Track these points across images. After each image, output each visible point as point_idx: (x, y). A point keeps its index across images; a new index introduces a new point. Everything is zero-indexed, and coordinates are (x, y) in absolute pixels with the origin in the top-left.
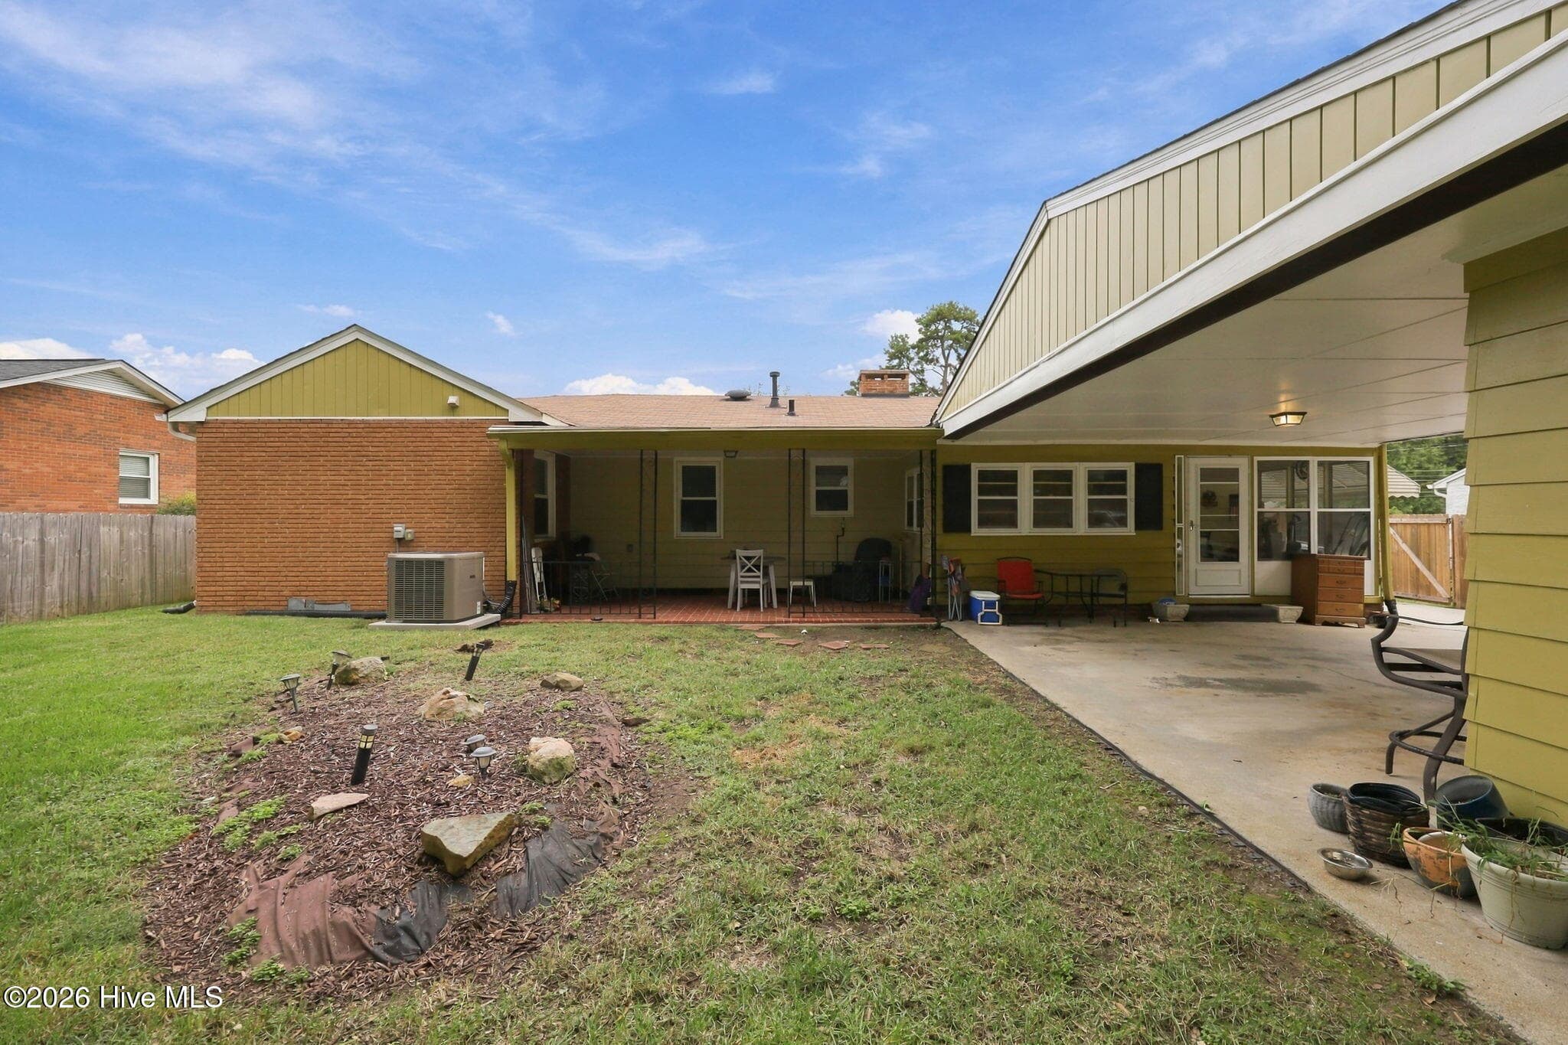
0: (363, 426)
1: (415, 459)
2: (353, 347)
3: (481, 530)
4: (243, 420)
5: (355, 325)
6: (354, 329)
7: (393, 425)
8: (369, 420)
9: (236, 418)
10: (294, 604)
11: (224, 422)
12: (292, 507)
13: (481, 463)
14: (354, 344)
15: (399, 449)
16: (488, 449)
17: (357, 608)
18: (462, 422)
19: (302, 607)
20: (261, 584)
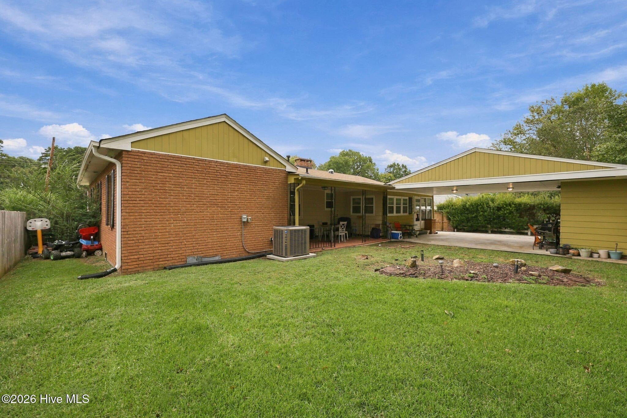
0: (226, 165)
1: (250, 184)
2: (222, 124)
3: (275, 217)
4: (158, 154)
5: (225, 114)
6: (224, 116)
7: (241, 167)
8: (230, 163)
9: (153, 152)
10: (191, 260)
11: (144, 153)
12: (189, 206)
13: (276, 188)
14: (223, 123)
15: (244, 179)
16: (278, 182)
17: (223, 257)
18: (269, 169)
19: (195, 261)
20: (170, 250)
